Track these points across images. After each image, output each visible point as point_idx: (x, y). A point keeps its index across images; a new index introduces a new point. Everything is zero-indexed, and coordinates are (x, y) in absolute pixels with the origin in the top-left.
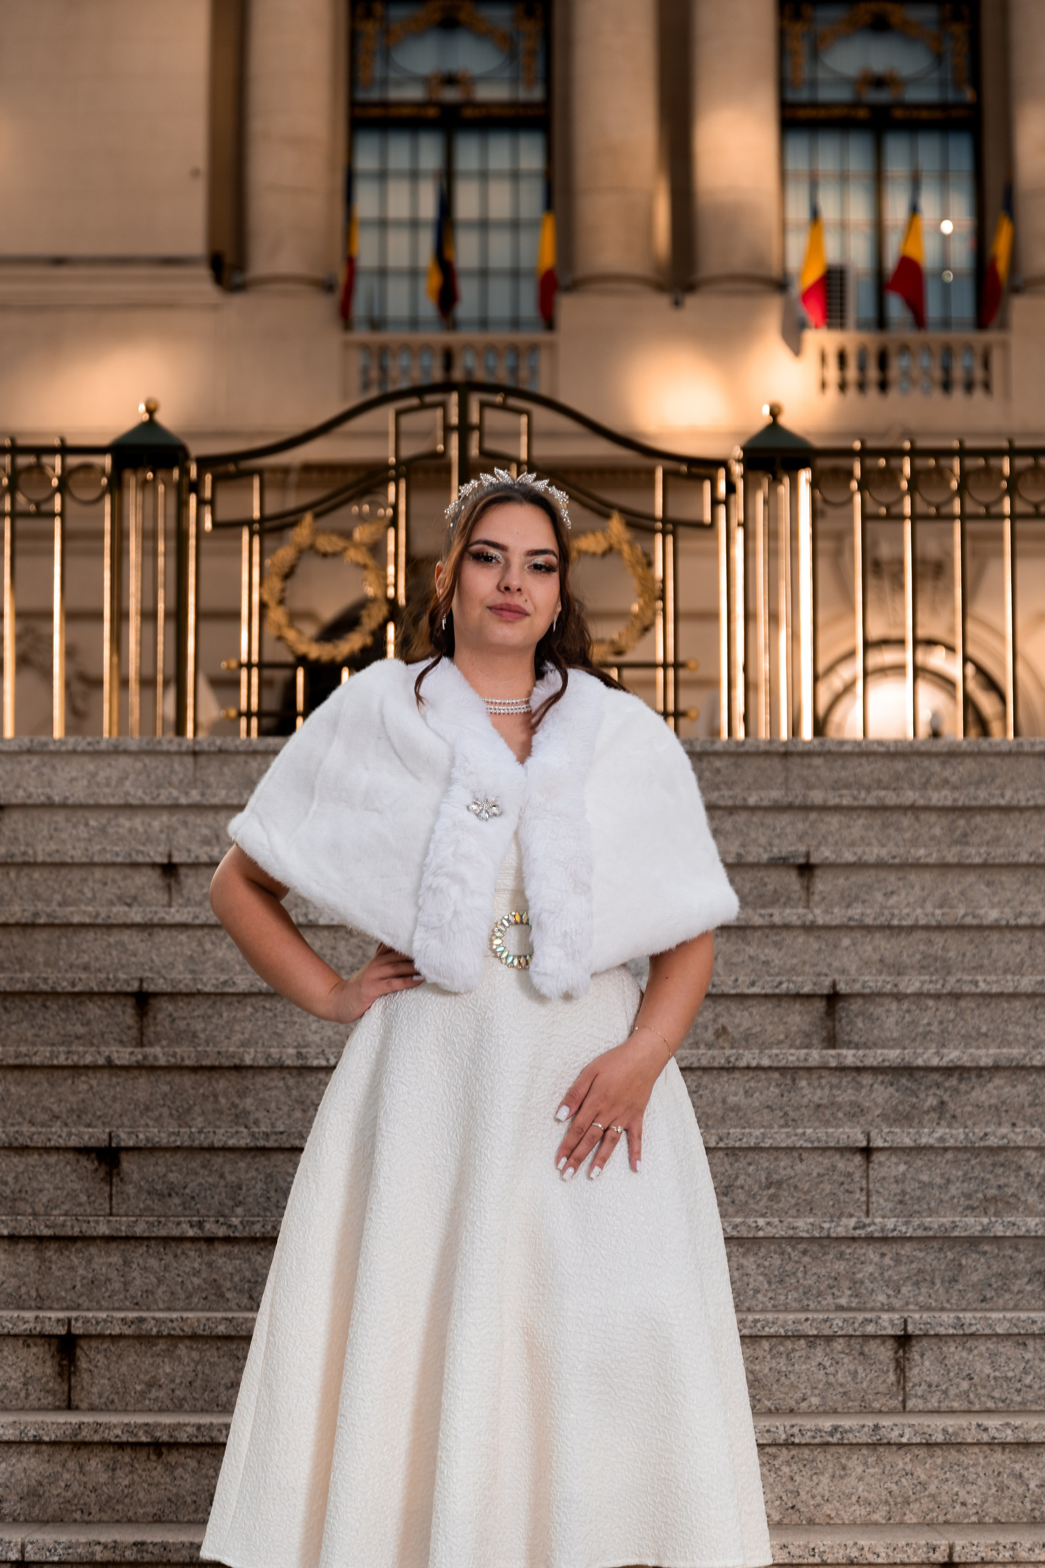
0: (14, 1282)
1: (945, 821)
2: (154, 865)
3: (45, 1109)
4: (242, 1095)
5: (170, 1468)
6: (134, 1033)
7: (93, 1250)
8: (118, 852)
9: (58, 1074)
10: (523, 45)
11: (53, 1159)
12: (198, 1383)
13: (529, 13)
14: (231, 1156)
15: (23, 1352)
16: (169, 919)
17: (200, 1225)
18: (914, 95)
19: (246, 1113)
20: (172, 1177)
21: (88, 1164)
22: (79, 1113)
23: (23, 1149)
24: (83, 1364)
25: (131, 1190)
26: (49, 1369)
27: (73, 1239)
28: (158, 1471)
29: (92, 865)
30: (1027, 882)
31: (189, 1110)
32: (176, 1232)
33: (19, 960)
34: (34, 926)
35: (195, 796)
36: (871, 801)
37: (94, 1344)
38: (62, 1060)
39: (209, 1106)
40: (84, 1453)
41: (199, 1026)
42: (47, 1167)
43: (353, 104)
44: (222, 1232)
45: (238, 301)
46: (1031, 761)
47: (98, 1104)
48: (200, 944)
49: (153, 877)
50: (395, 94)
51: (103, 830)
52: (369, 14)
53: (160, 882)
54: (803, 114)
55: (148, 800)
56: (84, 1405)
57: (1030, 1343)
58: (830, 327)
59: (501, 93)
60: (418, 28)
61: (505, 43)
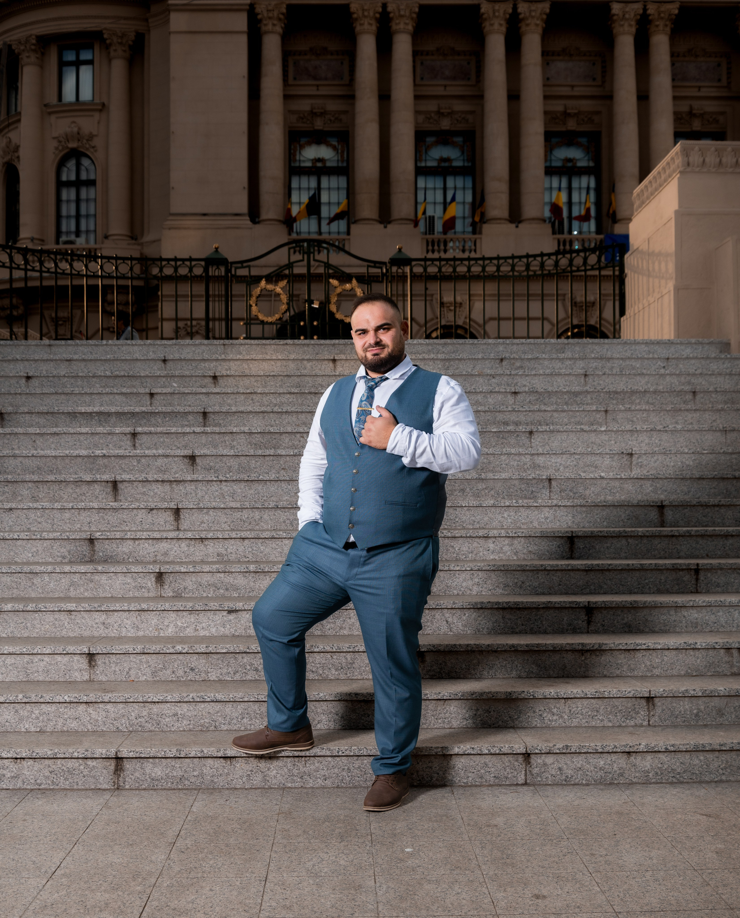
0: (163, 494)
1: (442, 363)
2: (210, 376)
3: (175, 446)
4: (233, 441)
5: (206, 546)
6: (202, 424)
7: (186, 485)
8: (199, 372)
9: (179, 435)
10: (340, 149)
11: (176, 459)
12: (216, 522)
13: (342, 140)
14: (228, 458)
15: (164, 514)
16: (214, 391)
17: (218, 477)
18: (455, 164)
19: (235, 446)
20: (211, 464)
21: (186, 461)
22: (185, 447)
23: (167, 456)
24: (182, 517)
25: (199, 468)
26: (172, 518)
27: (181, 481)
28: (202, 547)
29: (192, 376)
30: (465, 380)
31: (217, 446)
32: (211, 479)
33: (170, 404)
34: (174, 393)
35: (223, 357)
36: (421, 357)
37: (185, 511)
38: (180, 431)
39: (223, 444)
40: (180, 541)
41: (221, 422)
42: (175, 461)
43: (290, 167)
44: (224, 479)
45: (257, 226)
46: (468, 346)
47: (191, 444)
48: (223, 399)
49: (210, 380)
50: (303, 165)
51: (196, 367)
52: (294, 139)
53: (212, 381)
54: (422, 170)
55: (209, 358)
56: (182, 529)
57: (458, 509)
58: (430, 234)
59: (334, 164)
60: (309, 143)
61: (334, 148)
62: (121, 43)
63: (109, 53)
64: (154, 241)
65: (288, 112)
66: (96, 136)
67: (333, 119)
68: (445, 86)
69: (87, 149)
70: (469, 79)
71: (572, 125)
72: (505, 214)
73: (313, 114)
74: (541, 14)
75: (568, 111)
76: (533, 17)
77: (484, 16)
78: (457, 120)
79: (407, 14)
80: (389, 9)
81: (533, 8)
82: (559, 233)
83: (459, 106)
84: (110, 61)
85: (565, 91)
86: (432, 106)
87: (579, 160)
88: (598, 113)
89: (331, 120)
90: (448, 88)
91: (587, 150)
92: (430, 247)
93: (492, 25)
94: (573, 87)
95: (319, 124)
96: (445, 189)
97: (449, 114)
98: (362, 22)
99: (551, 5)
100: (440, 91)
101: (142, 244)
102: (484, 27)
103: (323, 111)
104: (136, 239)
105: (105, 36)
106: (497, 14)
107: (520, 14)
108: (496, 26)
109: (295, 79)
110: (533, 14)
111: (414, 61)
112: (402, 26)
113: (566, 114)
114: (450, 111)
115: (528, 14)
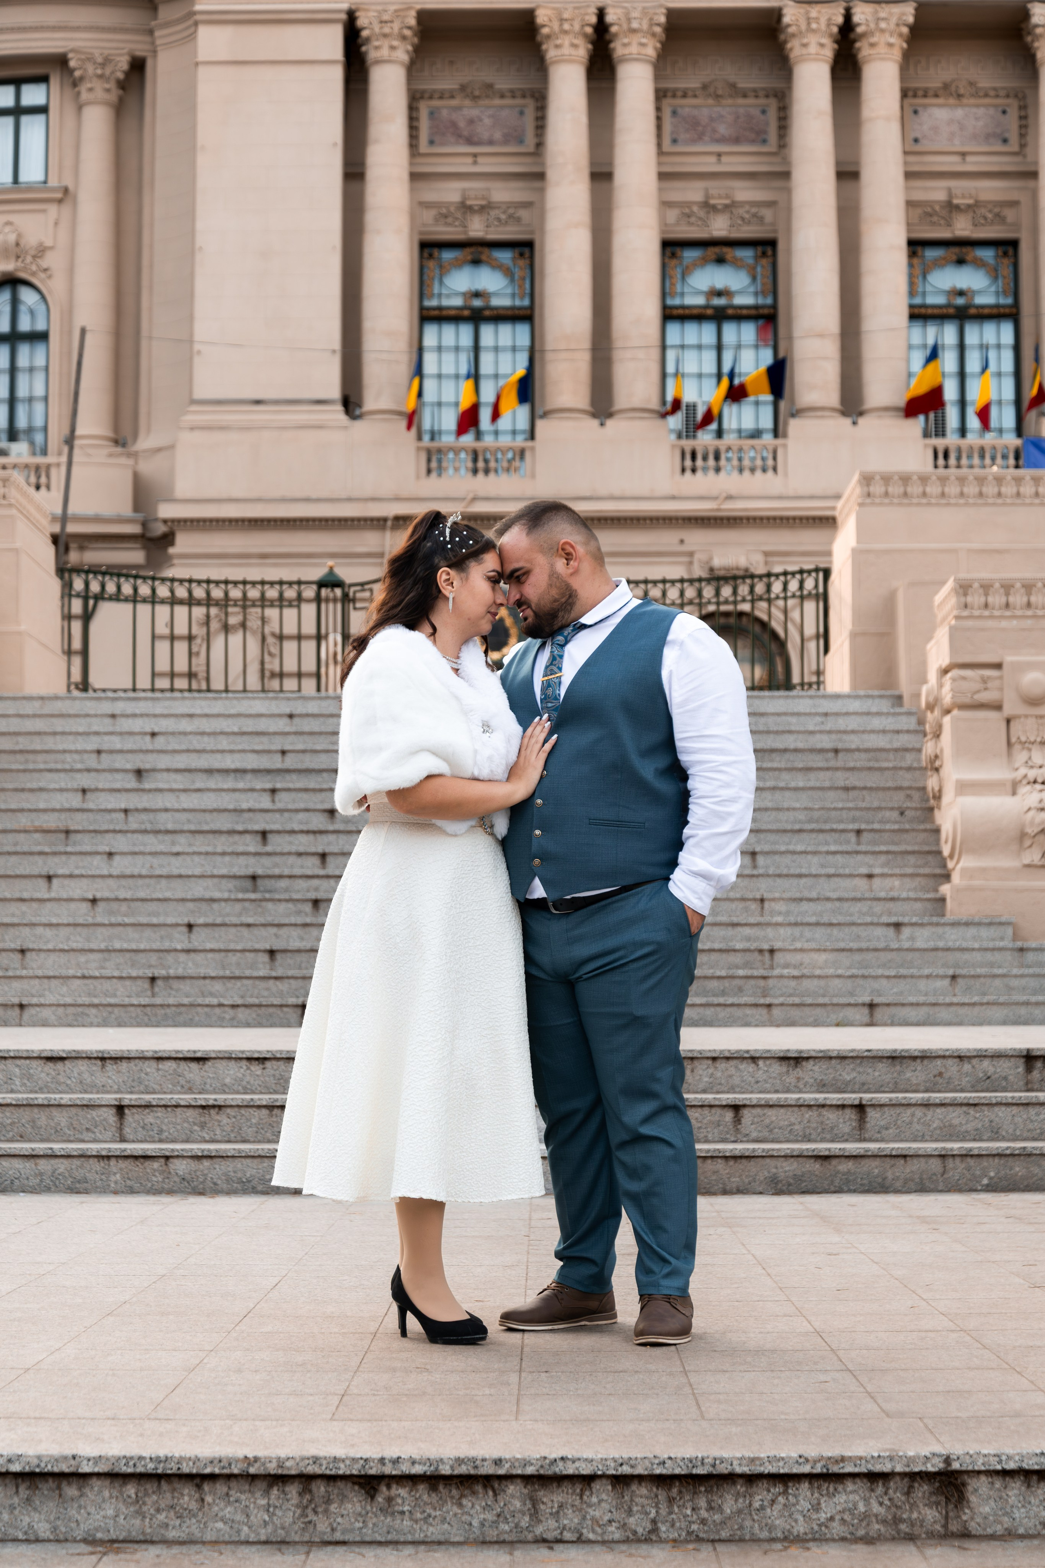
10: (518, 273)
13: (522, 255)
18: (739, 301)
43: (422, 308)
45: (358, 424)
50: (445, 302)
52: (431, 256)
54: (675, 312)
58: (687, 437)
59: (505, 302)
60: (458, 264)
61: (508, 273)
62: (101, 77)
63: (79, 93)
64: (159, 450)
65: (419, 205)
66: (51, 248)
67: (503, 217)
68: (719, 155)
69: (34, 274)
70: (764, 141)
71: (962, 228)
72: (833, 398)
73: (465, 208)
74: (898, 25)
75: (956, 201)
76: (882, 31)
77: (791, 30)
78: (743, 219)
79: (645, 26)
80: (610, 18)
81: (882, 15)
82: (936, 435)
83: (745, 192)
84: (80, 108)
85: (951, 163)
86: (693, 192)
87: (979, 292)
88: (1014, 204)
89: (499, 220)
90: (724, 159)
91: (994, 274)
92: (688, 463)
93: (805, 45)
94: (963, 154)
95: (477, 229)
96: (719, 348)
97: (726, 206)
98: (559, 42)
99: (916, 9)
100: (709, 164)
101: (135, 455)
102: (791, 49)
103: (483, 203)
104: (124, 445)
105: (72, 64)
106: (814, 26)
107: (859, 25)
108: (813, 49)
109: (431, 142)
110: (883, 25)
111: (658, 109)
112: (634, 49)
113: (951, 207)
114: (727, 202)
115: (872, 26)
